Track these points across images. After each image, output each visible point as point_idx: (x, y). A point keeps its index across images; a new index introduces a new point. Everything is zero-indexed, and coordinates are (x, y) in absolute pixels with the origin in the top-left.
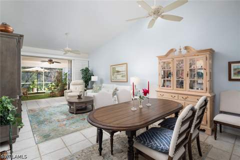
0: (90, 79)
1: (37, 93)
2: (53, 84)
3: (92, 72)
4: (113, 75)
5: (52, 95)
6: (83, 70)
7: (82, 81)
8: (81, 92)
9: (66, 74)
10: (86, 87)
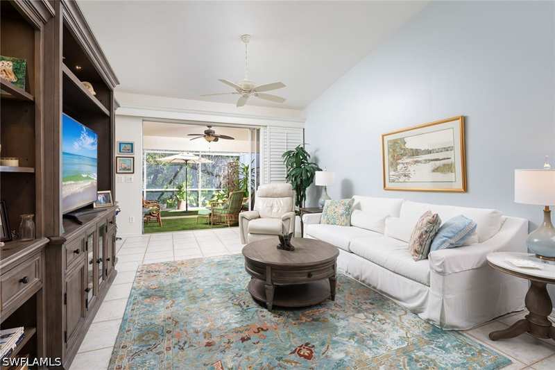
0: (311, 179)
1: (187, 213)
2: (222, 192)
3: (316, 159)
4: (394, 164)
5: (214, 222)
6: (289, 153)
7: (287, 186)
8: (285, 220)
9: (247, 168)
10: (299, 203)
